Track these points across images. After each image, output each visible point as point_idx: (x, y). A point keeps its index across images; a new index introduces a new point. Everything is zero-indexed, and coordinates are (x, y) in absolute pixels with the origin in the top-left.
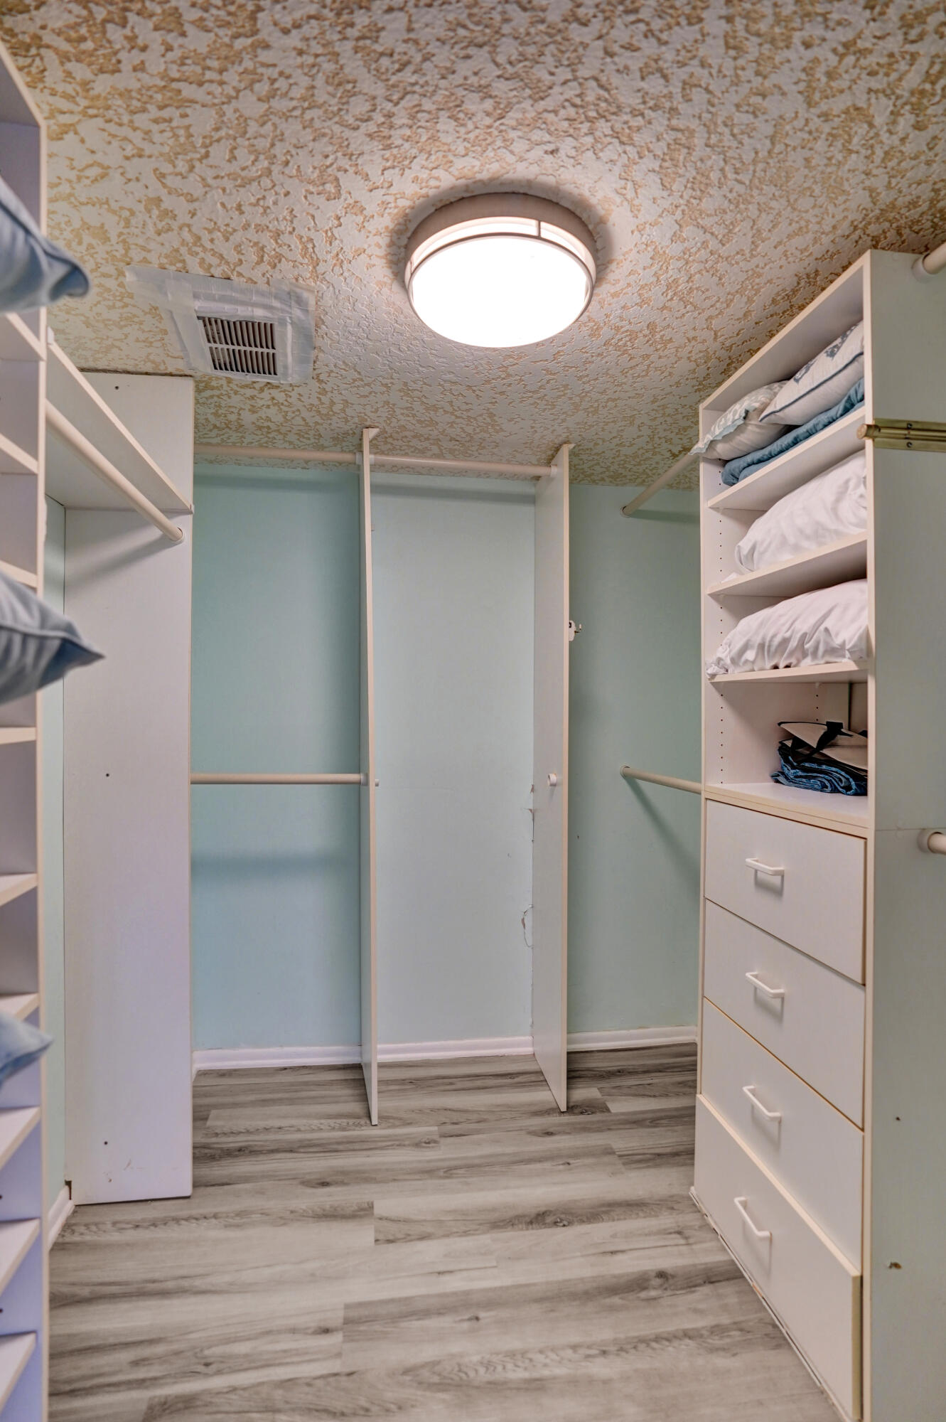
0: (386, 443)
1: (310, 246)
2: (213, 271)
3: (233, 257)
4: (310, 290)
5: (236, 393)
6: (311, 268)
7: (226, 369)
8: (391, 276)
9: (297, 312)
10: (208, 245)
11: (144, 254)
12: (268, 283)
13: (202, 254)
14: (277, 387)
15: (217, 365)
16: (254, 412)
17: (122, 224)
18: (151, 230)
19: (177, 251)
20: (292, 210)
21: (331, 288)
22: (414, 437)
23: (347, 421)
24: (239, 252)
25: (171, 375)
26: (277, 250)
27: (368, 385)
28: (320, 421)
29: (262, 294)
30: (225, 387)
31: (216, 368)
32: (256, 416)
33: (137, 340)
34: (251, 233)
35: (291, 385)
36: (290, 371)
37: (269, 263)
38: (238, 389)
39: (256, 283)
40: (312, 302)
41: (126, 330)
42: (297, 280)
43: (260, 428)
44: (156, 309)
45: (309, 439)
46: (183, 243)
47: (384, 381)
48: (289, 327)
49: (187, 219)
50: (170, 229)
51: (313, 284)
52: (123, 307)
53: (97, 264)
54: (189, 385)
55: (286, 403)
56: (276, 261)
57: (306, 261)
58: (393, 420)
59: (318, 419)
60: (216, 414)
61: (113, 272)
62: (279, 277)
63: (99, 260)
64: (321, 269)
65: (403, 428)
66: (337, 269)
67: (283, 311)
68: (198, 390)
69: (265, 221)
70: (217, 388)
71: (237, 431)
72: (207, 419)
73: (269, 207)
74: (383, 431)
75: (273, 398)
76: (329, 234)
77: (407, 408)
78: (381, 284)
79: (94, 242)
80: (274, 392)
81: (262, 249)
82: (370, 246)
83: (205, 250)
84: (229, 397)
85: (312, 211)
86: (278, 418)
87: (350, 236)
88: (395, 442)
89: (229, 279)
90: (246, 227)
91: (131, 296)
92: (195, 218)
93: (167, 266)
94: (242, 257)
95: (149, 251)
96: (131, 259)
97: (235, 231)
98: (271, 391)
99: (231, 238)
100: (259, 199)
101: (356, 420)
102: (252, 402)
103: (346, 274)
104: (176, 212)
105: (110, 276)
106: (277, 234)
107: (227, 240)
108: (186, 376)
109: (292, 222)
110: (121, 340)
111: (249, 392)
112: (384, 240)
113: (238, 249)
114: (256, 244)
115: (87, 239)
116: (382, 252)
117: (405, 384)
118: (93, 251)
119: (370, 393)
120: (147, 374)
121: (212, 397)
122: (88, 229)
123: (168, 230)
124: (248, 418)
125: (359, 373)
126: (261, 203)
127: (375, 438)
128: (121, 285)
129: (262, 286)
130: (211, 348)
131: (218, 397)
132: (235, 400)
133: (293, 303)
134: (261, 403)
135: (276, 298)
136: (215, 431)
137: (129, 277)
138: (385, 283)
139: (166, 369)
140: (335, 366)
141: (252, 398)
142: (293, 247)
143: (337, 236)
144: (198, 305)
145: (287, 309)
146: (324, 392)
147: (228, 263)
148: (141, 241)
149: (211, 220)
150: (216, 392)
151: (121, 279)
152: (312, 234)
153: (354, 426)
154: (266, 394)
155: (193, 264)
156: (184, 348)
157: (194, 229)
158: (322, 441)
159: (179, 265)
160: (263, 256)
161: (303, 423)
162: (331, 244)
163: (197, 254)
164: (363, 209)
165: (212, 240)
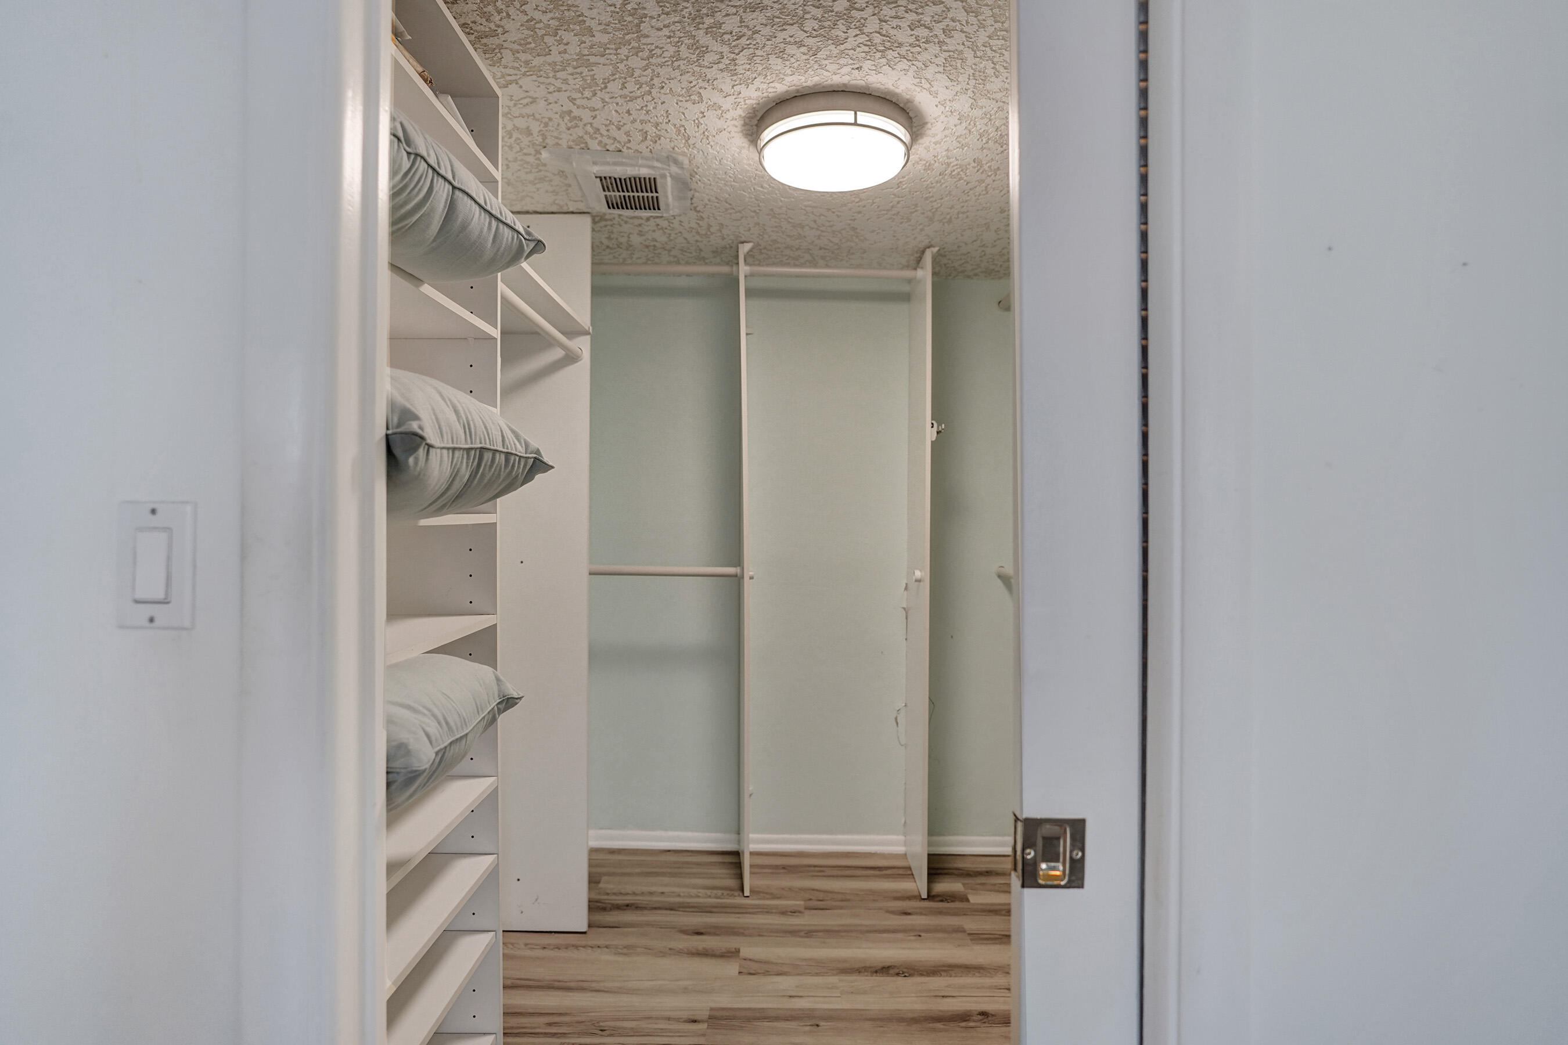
0: (761, 253)
1: (682, 129)
2: (608, 147)
3: (624, 138)
4: (684, 154)
5: (626, 222)
6: (683, 141)
7: (618, 208)
8: (748, 143)
9: (674, 169)
10: (605, 133)
11: (557, 140)
12: (651, 152)
13: (600, 139)
14: (662, 217)
15: (611, 205)
16: (641, 235)
17: (542, 125)
18: (563, 127)
19: (582, 137)
20: (668, 111)
21: (701, 152)
22: (786, 248)
23: (723, 239)
24: (628, 136)
25: (573, 213)
26: (657, 133)
27: (740, 212)
28: (700, 239)
29: (646, 159)
30: (617, 219)
31: (609, 208)
32: (644, 238)
33: (547, 192)
34: (638, 125)
35: (673, 216)
36: (671, 207)
37: (651, 141)
38: (628, 220)
39: (641, 153)
40: (686, 162)
41: (538, 186)
42: (673, 149)
43: (647, 247)
44: (563, 172)
45: (691, 253)
46: (586, 133)
47: (753, 209)
48: (669, 179)
49: (590, 120)
50: (577, 126)
51: (686, 150)
52: (537, 172)
53: (521, 148)
54: (587, 220)
55: (669, 228)
56: (657, 139)
57: (680, 137)
58: (765, 236)
59: (698, 238)
60: (609, 238)
61: (533, 152)
62: (660, 148)
63: (523, 146)
64: (691, 142)
65: (775, 241)
66: (704, 140)
67: (663, 169)
68: (594, 222)
69: (647, 118)
70: (611, 220)
71: (627, 249)
72: (601, 243)
73: (650, 110)
74: (757, 245)
75: (658, 225)
76: (696, 121)
77: (776, 227)
78: (741, 148)
79: (520, 137)
80: (658, 221)
81: (646, 132)
82: (728, 126)
83: (602, 135)
84: (621, 226)
85: (682, 110)
86: (664, 239)
87: (712, 121)
88: (769, 253)
89: (620, 151)
90: (634, 121)
91: (545, 165)
92: (595, 120)
93: (574, 146)
94: (631, 139)
95: (561, 139)
96: (547, 144)
97: (625, 124)
98: (656, 220)
99: (622, 128)
100: (642, 107)
101: (732, 237)
102: (640, 229)
103: (712, 143)
104: (582, 117)
105: (530, 154)
106: (657, 125)
107: (619, 129)
108: (584, 213)
109: (668, 117)
110: (534, 192)
111: (637, 222)
112: (739, 123)
113: (628, 134)
114: (640, 131)
115: (515, 135)
116: (739, 129)
117: (772, 210)
118: (519, 141)
119: (742, 218)
120: (553, 213)
121: (606, 226)
122: (518, 130)
123: (575, 127)
124: (636, 240)
125: (730, 204)
126: (645, 108)
127: (751, 250)
128: (538, 159)
129: (646, 153)
130: (606, 196)
131: (611, 226)
132: (626, 228)
133: (671, 163)
134: (647, 229)
135: (657, 160)
136: (608, 251)
137: (545, 155)
138: (744, 147)
139: (568, 208)
140: (709, 200)
141: (640, 225)
142: (669, 130)
143: (702, 122)
144: (596, 169)
145: (668, 167)
146: (702, 218)
147: (619, 142)
148: (555, 134)
149: (607, 120)
150: (609, 223)
151: (538, 156)
152: (683, 123)
153: (730, 242)
154: (652, 222)
155: (594, 145)
156: (584, 195)
157: (594, 125)
158: (703, 254)
159: (583, 145)
160: (646, 137)
161: (685, 241)
162: (698, 127)
163: (596, 138)
164: (720, 107)
165: (608, 130)
